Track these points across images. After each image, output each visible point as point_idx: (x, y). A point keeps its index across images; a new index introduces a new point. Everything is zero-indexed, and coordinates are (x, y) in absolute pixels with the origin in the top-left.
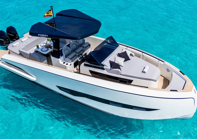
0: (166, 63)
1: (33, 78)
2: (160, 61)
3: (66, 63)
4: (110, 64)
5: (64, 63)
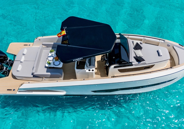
0: (166, 41)
1: (63, 93)
2: (160, 41)
3: (91, 70)
4: (135, 59)
5: (90, 70)
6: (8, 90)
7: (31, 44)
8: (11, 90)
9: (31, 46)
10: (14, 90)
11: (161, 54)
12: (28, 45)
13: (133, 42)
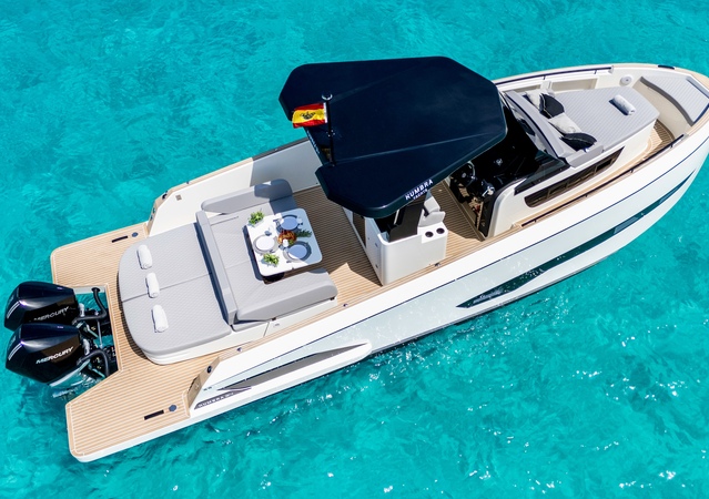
2: (598, 71)
4: (567, 145)
5: (429, 234)
6: (146, 418)
7: (140, 227)
8: (162, 412)
9: (143, 235)
10: (173, 408)
11: (630, 106)
12: (129, 234)
13: (526, 97)
